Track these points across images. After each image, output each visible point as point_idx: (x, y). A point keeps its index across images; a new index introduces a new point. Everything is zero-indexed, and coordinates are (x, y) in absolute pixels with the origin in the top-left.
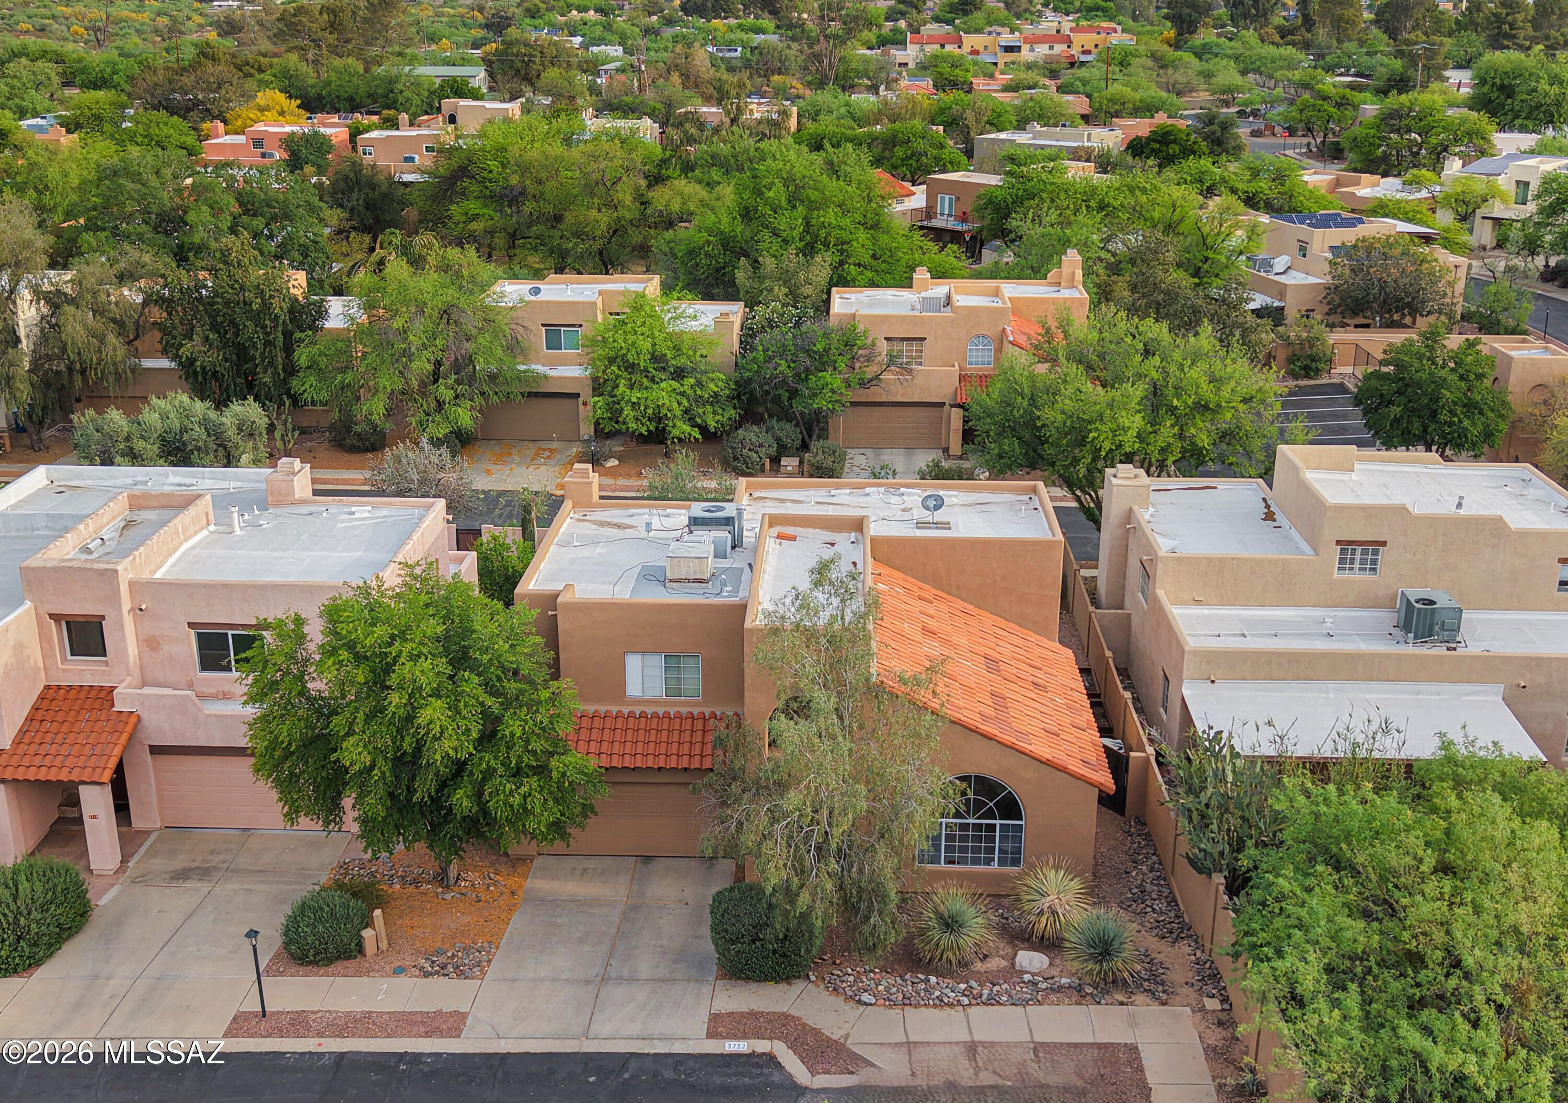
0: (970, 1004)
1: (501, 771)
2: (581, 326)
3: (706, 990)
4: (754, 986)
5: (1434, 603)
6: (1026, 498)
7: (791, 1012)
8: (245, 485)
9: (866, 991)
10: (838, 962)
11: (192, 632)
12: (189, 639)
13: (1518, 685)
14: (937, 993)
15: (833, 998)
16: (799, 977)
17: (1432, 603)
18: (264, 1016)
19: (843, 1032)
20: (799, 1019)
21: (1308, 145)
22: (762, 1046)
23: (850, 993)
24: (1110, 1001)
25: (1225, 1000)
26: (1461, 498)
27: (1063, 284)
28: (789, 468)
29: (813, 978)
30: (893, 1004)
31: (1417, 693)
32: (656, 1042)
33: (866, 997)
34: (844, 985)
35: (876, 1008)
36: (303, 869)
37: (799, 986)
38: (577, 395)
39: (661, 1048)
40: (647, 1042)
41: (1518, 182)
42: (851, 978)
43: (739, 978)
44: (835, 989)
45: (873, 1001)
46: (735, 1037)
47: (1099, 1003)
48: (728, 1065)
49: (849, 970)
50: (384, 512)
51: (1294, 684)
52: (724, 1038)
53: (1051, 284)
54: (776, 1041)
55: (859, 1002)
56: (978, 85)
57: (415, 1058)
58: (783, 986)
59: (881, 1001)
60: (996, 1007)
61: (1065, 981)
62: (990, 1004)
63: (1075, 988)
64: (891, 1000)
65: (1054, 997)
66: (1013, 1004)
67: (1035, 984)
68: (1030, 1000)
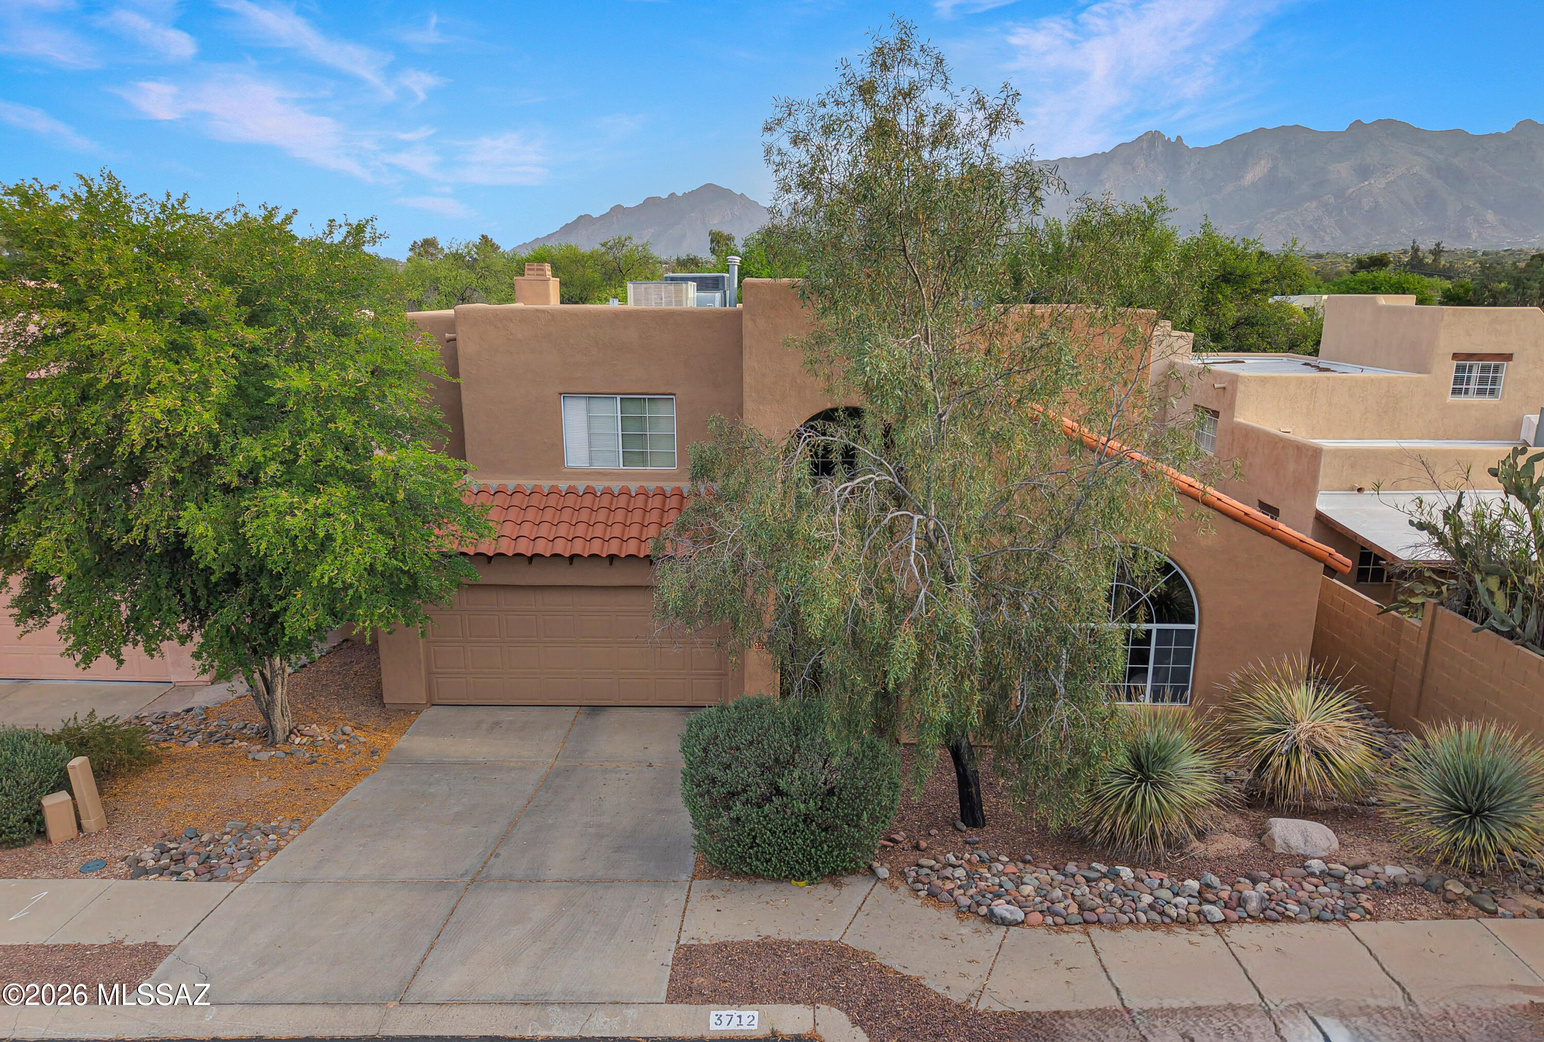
0: (1228, 922)
3: (673, 898)
4: (766, 889)
7: (848, 941)
9: (999, 897)
10: (923, 844)
14: (1147, 899)
15: (931, 912)
16: (854, 872)
19: (971, 986)
20: (868, 956)
22: (793, 1018)
23: (965, 901)
24: (1518, 910)
29: (883, 872)
30: (1063, 924)
32: (554, 1012)
33: (1002, 908)
34: (949, 885)
35: (1026, 931)
40: (532, 1012)
42: (960, 873)
43: (737, 875)
44: (932, 895)
45: (1020, 915)
46: (732, 998)
47: (1493, 914)
49: (952, 859)
52: (708, 1001)
54: (824, 1008)
55: (991, 918)
58: (825, 890)
59: (1036, 917)
60: (1283, 927)
61: (1392, 871)
62: (1267, 919)
63: (1425, 886)
64: (1055, 914)
65: (1393, 904)
66: (1318, 919)
67: (1340, 879)
68: (1347, 910)
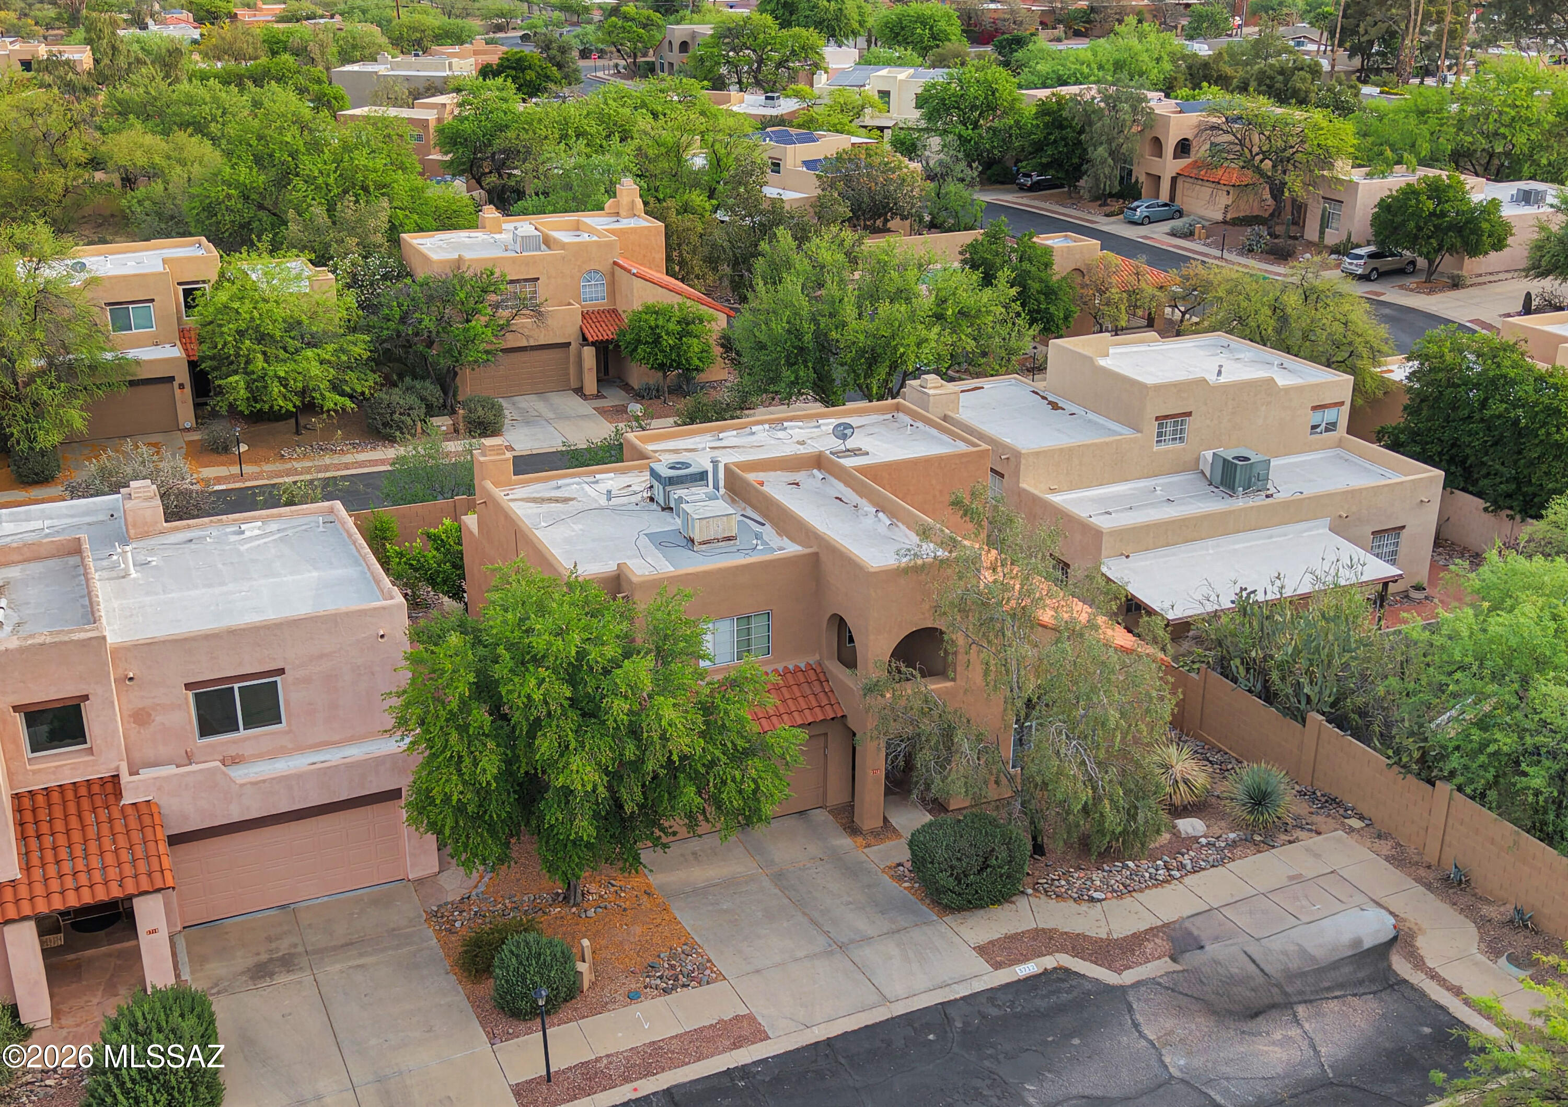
0: (1182, 877)
1: (724, 759)
2: (152, 301)
3: (943, 928)
4: (982, 914)
5: (1249, 459)
6: (889, 416)
7: (1041, 926)
8: (56, 522)
9: (1088, 890)
11: (190, 694)
12: (187, 703)
13: (1340, 516)
14: (1146, 875)
15: (1065, 904)
16: (1015, 895)
17: (1247, 459)
18: (549, 1080)
19: (1105, 930)
20: (1056, 930)
21: (616, 66)
22: (1049, 962)
23: (1076, 896)
24: (1282, 843)
25: (1361, 818)
26: (1221, 366)
27: (623, 213)
28: (444, 428)
29: (1027, 892)
30: (1121, 895)
31: (1271, 537)
33: (1097, 895)
34: (1062, 890)
35: (1111, 901)
36: (394, 930)
37: (1022, 903)
38: (172, 379)
39: (962, 991)
40: (947, 989)
41: (879, 92)
42: (1062, 882)
43: (964, 910)
44: (1058, 896)
45: (1103, 896)
46: (1018, 962)
47: (1273, 847)
48: (1035, 987)
49: (1053, 877)
50: (274, 526)
51: (1183, 547)
52: (1010, 965)
53: (610, 215)
54: (1057, 955)
55: (1092, 900)
56: (244, 15)
57: (744, 1071)
59: (1109, 895)
60: (1202, 873)
61: (1232, 836)
62: (1195, 872)
63: (1246, 840)
64: (1116, 891)
65: (1238, 852)
66: (1213, 866)
67: (1214, 845)
68: (1222, 859)
